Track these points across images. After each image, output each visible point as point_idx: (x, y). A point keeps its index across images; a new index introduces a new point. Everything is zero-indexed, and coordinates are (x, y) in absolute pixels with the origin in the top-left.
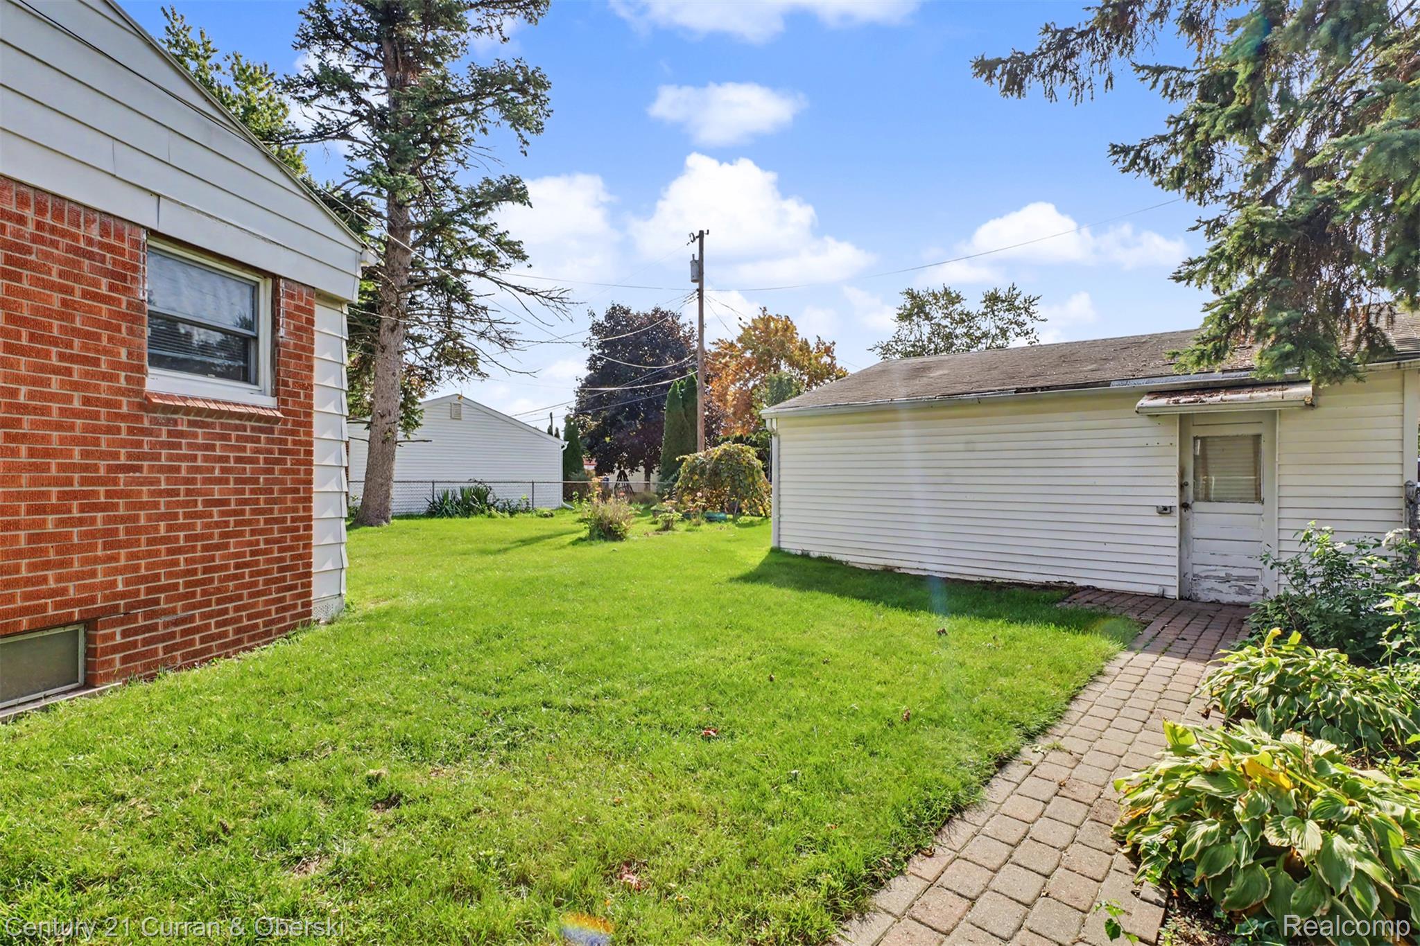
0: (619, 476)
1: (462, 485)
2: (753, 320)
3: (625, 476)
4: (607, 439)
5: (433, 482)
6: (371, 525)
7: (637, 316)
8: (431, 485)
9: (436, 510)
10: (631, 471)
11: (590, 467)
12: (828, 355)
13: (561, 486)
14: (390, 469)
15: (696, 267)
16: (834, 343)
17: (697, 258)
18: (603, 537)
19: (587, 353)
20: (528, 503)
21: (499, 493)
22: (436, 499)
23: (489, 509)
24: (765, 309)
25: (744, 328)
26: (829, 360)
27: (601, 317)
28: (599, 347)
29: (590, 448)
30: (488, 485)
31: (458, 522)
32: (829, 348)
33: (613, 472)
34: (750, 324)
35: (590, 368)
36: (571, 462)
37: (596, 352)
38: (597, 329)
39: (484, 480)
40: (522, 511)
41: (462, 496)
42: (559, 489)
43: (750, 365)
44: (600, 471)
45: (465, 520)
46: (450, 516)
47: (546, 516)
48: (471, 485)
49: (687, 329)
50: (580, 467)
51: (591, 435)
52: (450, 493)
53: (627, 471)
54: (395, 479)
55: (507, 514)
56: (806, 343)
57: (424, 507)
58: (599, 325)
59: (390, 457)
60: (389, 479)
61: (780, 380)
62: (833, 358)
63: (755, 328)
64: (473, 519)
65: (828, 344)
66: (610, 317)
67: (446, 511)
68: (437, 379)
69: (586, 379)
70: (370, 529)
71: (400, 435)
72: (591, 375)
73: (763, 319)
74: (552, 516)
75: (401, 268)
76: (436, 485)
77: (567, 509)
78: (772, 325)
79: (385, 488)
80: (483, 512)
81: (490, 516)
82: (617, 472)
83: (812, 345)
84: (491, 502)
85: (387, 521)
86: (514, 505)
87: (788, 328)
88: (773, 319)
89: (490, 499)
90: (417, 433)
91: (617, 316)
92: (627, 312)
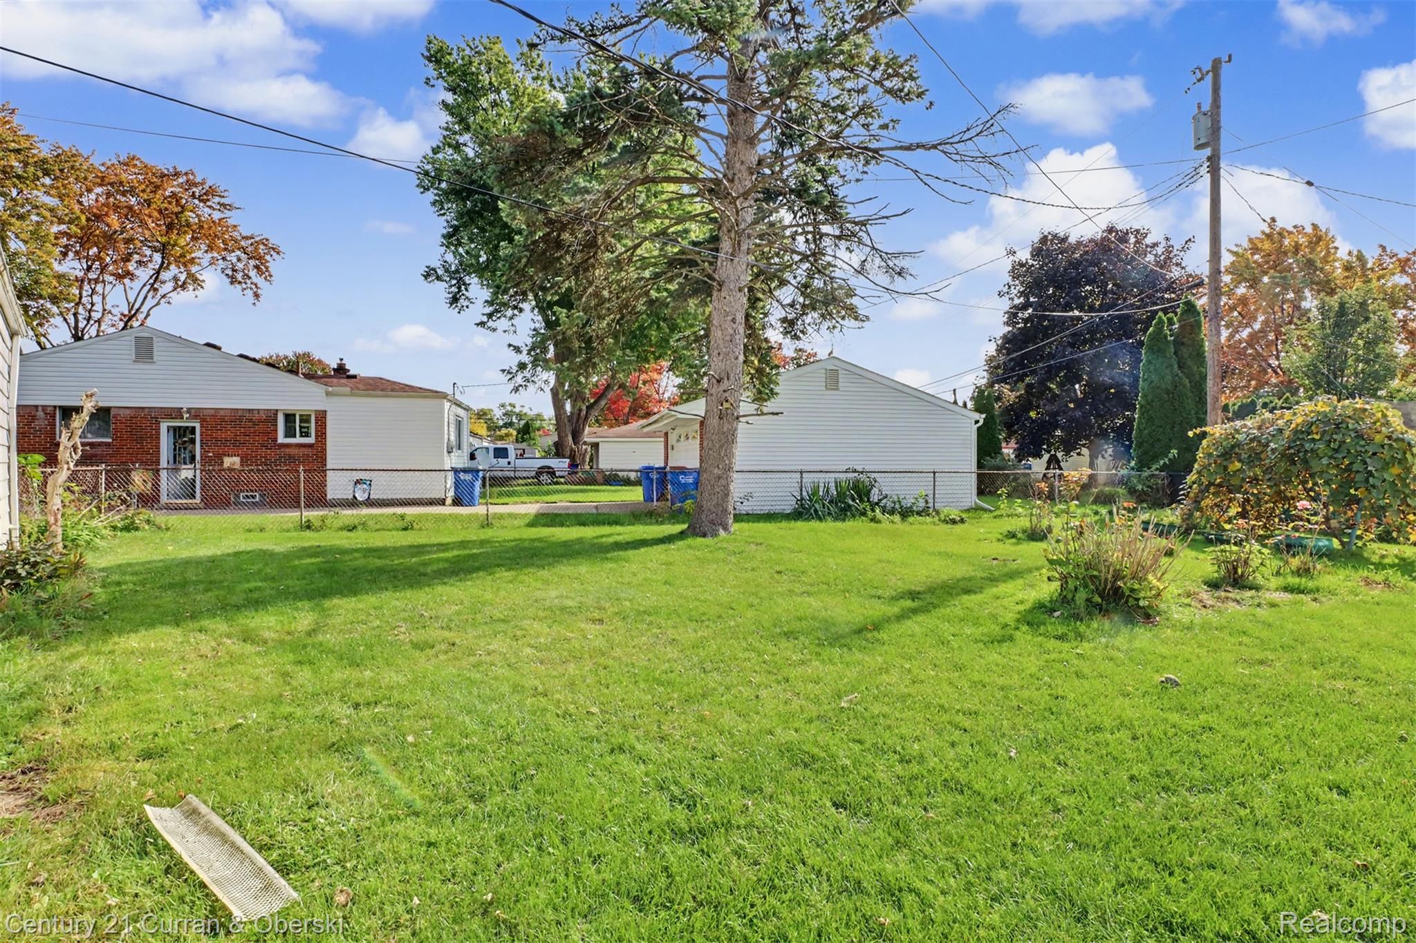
0: (1049, 462)
1: (837, 475)
3: (1058, 462)
4: (1033, 414)
5: (801, 472)
6: (704, 535)
7: (1079, 243)
8: (798, 475)
9: (803, 511)
10: (1067, 453)
11: (1008, 451)
12: (1403, 272)
13: (974, 476)
14: (730, 455)
18: (1099, 607)
19: (1005, 304)
20: (927, 502)
21: (887, 487)
22: (805, 494)
23: (873, 510)
26: (1405, 280)
27: (1024, 255)
28: (1022, 294)
29: (1009, 426)
30: (873, 475)
31: (829, 525)
32: (1407, 262)
33: (1040, 456)
35: (1007, 324)
36: (987, 447)
37: (1017, 301)
38: (1019, 270)
39: (868, 468)
40: (919, 513)
41: (837, 490)
42: (972, 481)
44: (1021, 454)
45: (839, 524)
46: (820, 519)
47: (954, 522)
48: (850, 475)
49: (1160, 250)
50: (997, 451)
51: (1008, 410)
52: (822, 485)
53: (1060, 455)
54: (736, 468)
55: (897, 518)
57: (789, 506)
58: (1022, 265)
59: (729, 439)
60: (729, 468)
63: (1255, 251)
64: (849, 524)
66: (1037, 253)
67: (816, 511)
68: (802, 332)
69: (1004, 337)
70: (700, 540)
71: (746, 407)
72: (1009, 332)
73: (1269, 236)
74: (962, 521)
75: (743, 168)
76: (805, 475)
77: (985, 510)
79: (723, 482)
80: (864, 514)
81: (873, 520)
82: (1046, 457)
84: (876, 500)
85: (726, 529)
86: (907, 503)
89: (875, 497)
90: (770, 406)
91: (1047, 247)
92: (1064, 240)
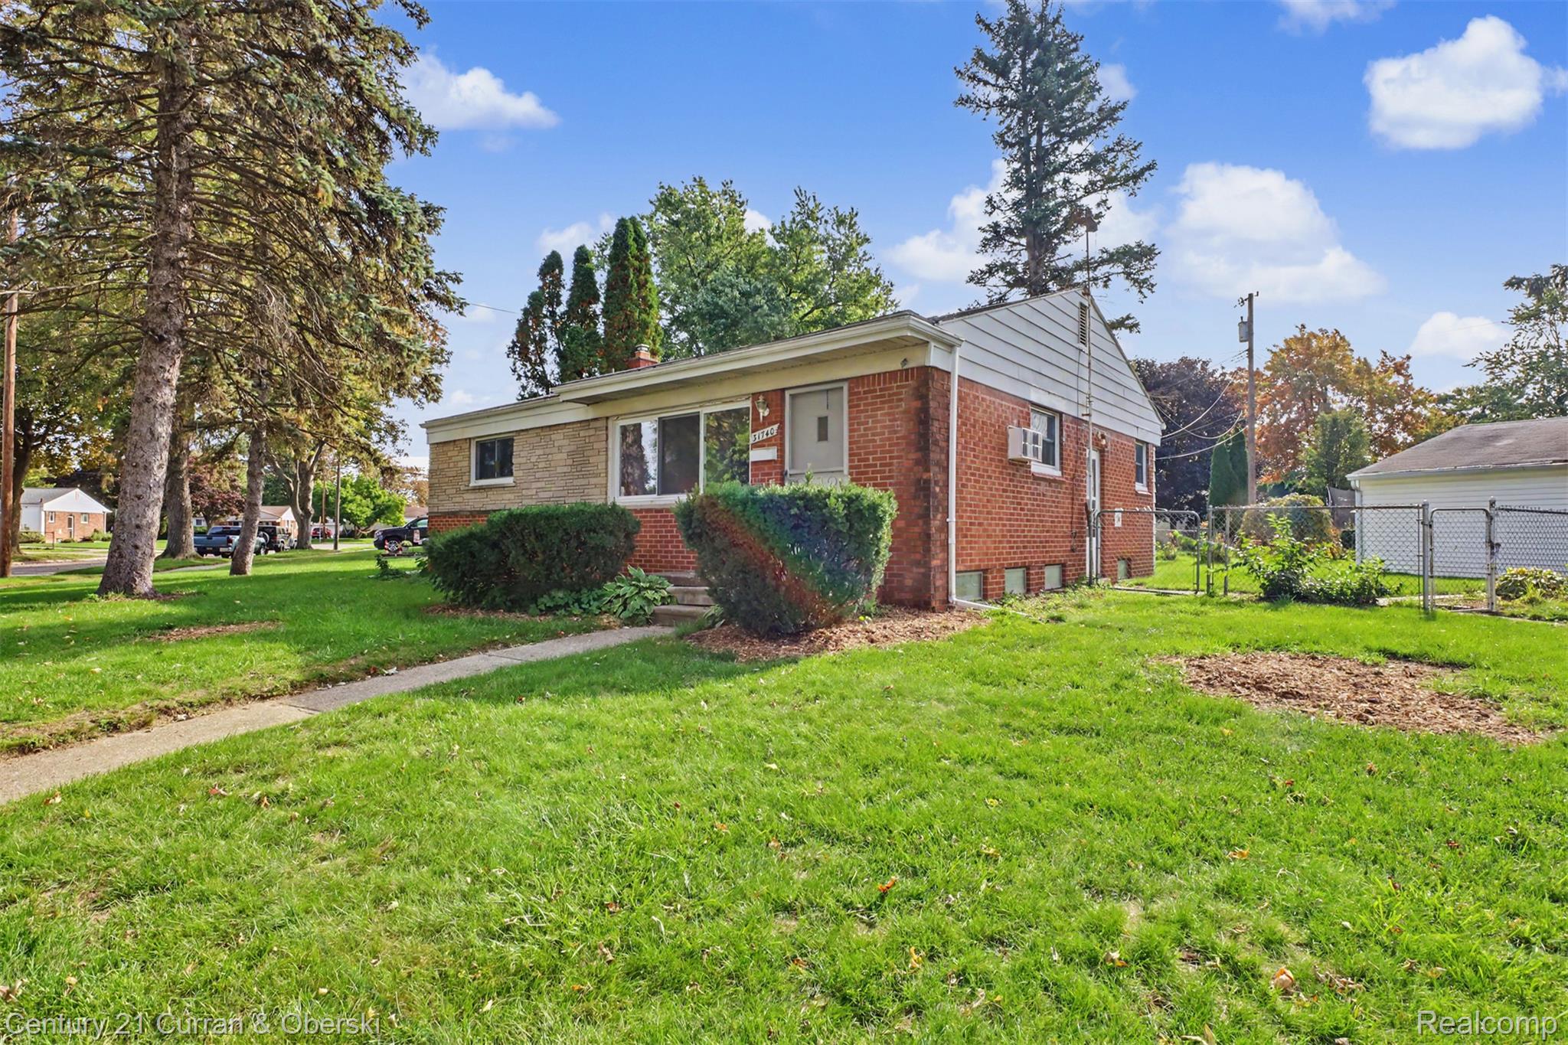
2: (1286, 341)
12: (1399, 373)
15: (1245, 328)
16: (1409, 358)
17: (1245, 319)
24: (1303, 326)
25: (1275, 353)
26: (1401, 380)
32: (1402, 365)
34: (1283, 346)
43: (1282, 395)
56: (1366, 363)
61: (1335, 420)
62: (1408, 377)
63: (1289, 350)
65: (1399, 360)
73: (1300, 339)
78: (1314, 343)
83: (1374, 365)
87: (1338, 343)
88: (1315, 336)
